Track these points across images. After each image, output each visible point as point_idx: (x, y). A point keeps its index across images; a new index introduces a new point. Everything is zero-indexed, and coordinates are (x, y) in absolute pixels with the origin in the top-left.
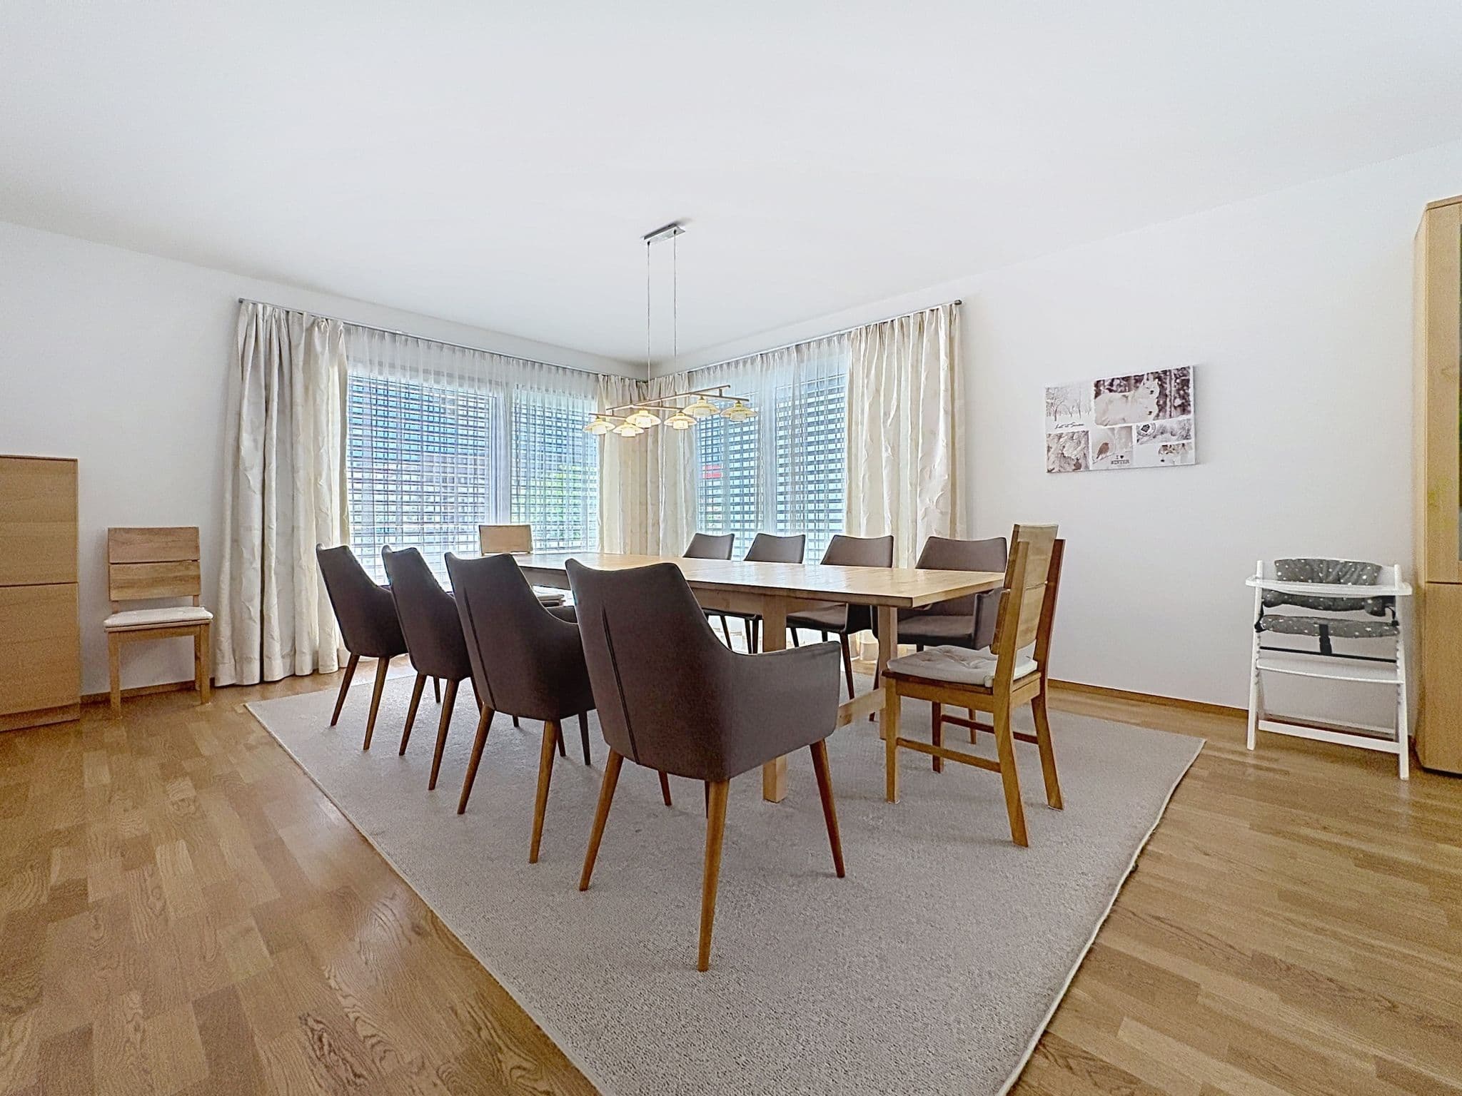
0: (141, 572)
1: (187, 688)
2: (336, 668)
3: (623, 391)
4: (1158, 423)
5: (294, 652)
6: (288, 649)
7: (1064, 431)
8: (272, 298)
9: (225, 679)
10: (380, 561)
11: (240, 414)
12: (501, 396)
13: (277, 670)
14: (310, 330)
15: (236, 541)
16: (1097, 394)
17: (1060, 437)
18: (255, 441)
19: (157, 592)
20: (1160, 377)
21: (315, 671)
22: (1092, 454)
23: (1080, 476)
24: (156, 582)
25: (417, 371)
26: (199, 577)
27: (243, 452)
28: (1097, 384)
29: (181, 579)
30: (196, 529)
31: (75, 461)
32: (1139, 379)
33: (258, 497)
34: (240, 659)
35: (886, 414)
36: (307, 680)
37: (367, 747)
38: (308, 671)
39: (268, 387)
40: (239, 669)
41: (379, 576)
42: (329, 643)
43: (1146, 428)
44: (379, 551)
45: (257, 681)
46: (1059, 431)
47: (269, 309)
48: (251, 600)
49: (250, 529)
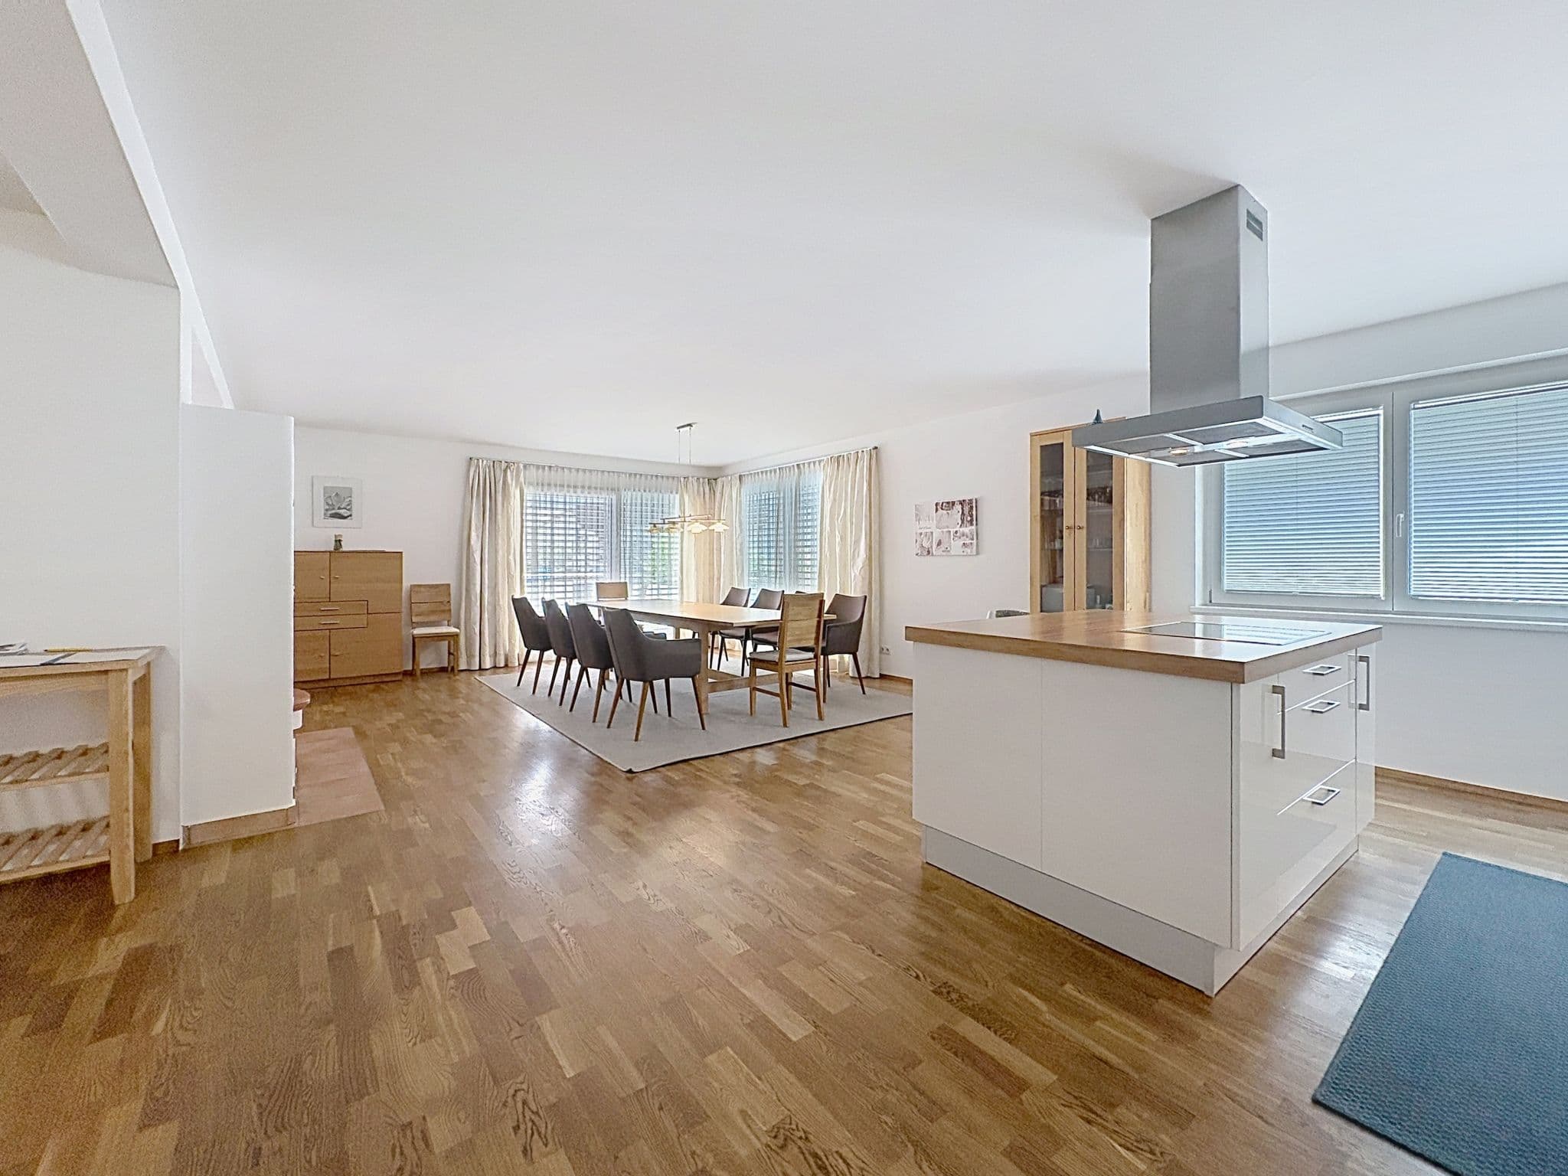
0: (424, 607)
1: (443, 670)
2: (517, 664)
3: (699, 487)
4: (961, 529)
5: (495, 654)
6: (492, 653)
7: (923, 531)
8: (487, 454)
9: (463, 666)
10: (540, 604)
11: (470, 521)
12: (614, 497)
13: (488, 664)
14: (505, 471)
15: (467, 590)
16: (937, 510)
17: (921, 534)
18: (478, 536)
19: (432, 618)
20: (962, 503)
21: (506, 666)
22: (934, 546)
23: (929, 558)
24: (433, 612)
25: (563, 486)
26: (450, 610)
27: (472, 542)
28: (937, 504)
29: (443, 611)
30: (449, 585)
31: (401, 553)
32: (953, 503)
33: (479, 567)
34: (470, 656)
35: (839, 515)
36: (502, 670)
37: (534, 692)
38: (502, 665)
39: (484, 506)
40: (469, 663)
41: (540, 611)
42: (514, 652)
43: (956, 532)
44: (540, 601)
45: (477, 668)
46: (921, 531)
47: (485, 462)
48: (475, 624)
49: (475, 585)
